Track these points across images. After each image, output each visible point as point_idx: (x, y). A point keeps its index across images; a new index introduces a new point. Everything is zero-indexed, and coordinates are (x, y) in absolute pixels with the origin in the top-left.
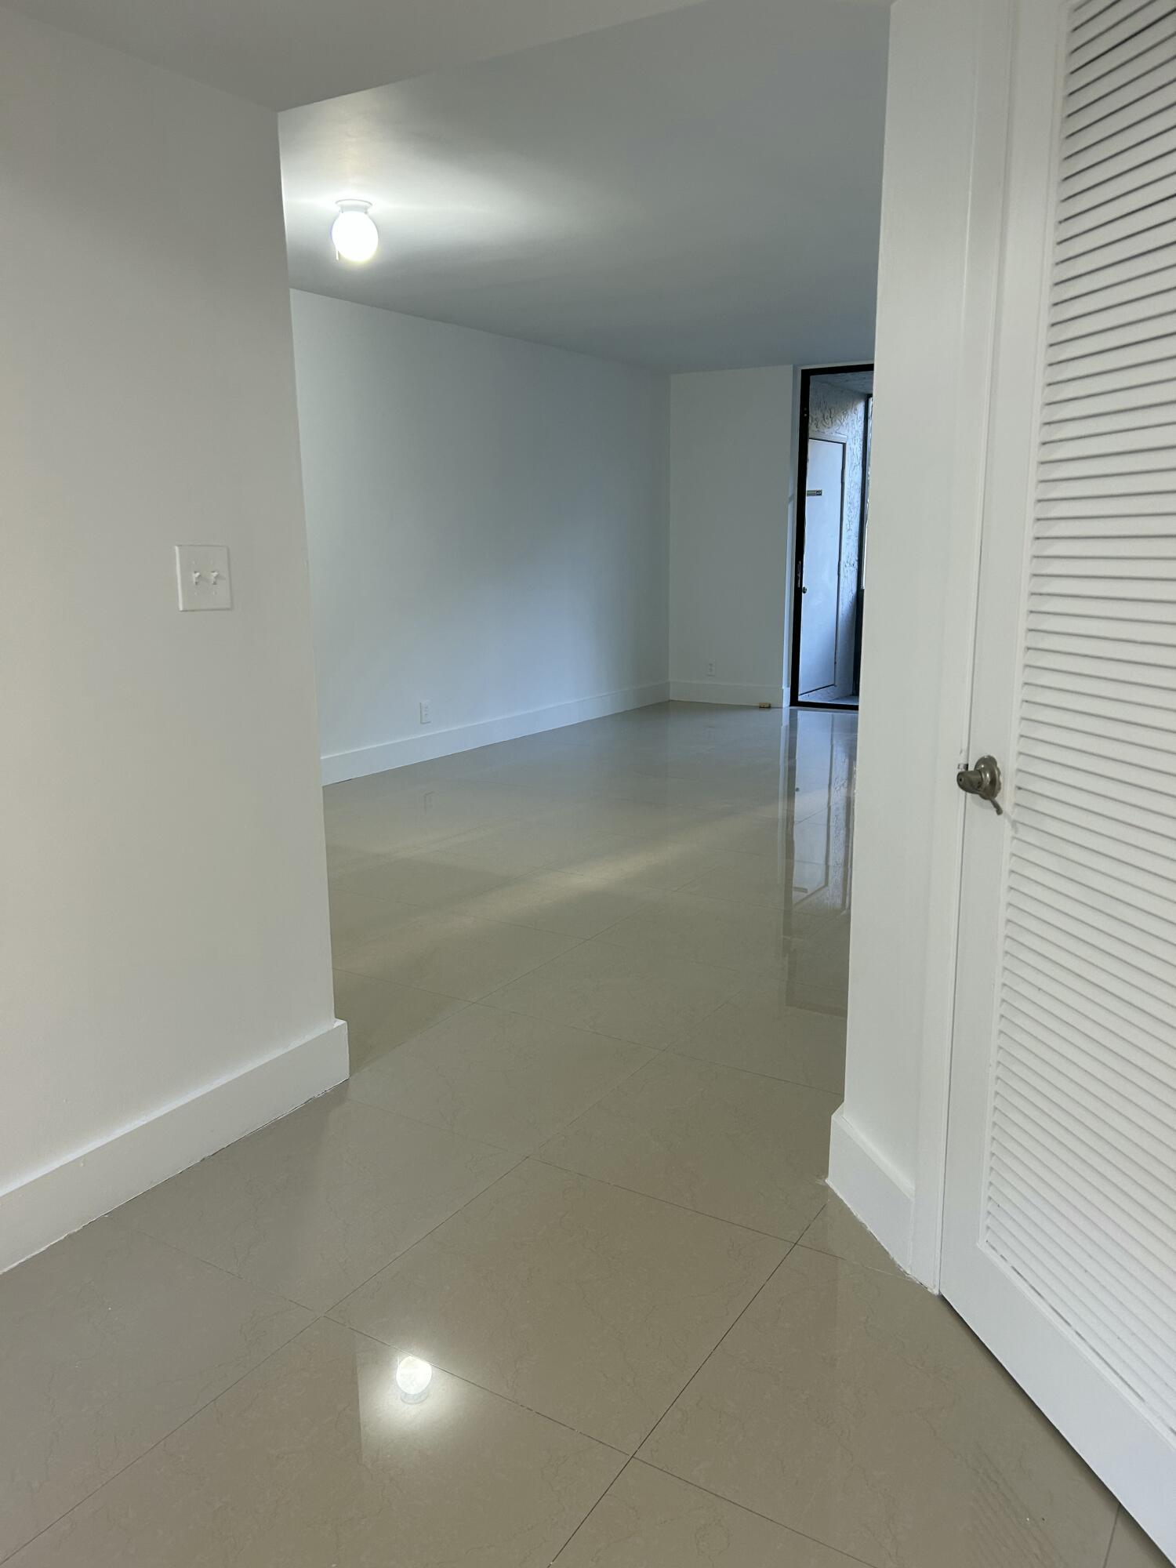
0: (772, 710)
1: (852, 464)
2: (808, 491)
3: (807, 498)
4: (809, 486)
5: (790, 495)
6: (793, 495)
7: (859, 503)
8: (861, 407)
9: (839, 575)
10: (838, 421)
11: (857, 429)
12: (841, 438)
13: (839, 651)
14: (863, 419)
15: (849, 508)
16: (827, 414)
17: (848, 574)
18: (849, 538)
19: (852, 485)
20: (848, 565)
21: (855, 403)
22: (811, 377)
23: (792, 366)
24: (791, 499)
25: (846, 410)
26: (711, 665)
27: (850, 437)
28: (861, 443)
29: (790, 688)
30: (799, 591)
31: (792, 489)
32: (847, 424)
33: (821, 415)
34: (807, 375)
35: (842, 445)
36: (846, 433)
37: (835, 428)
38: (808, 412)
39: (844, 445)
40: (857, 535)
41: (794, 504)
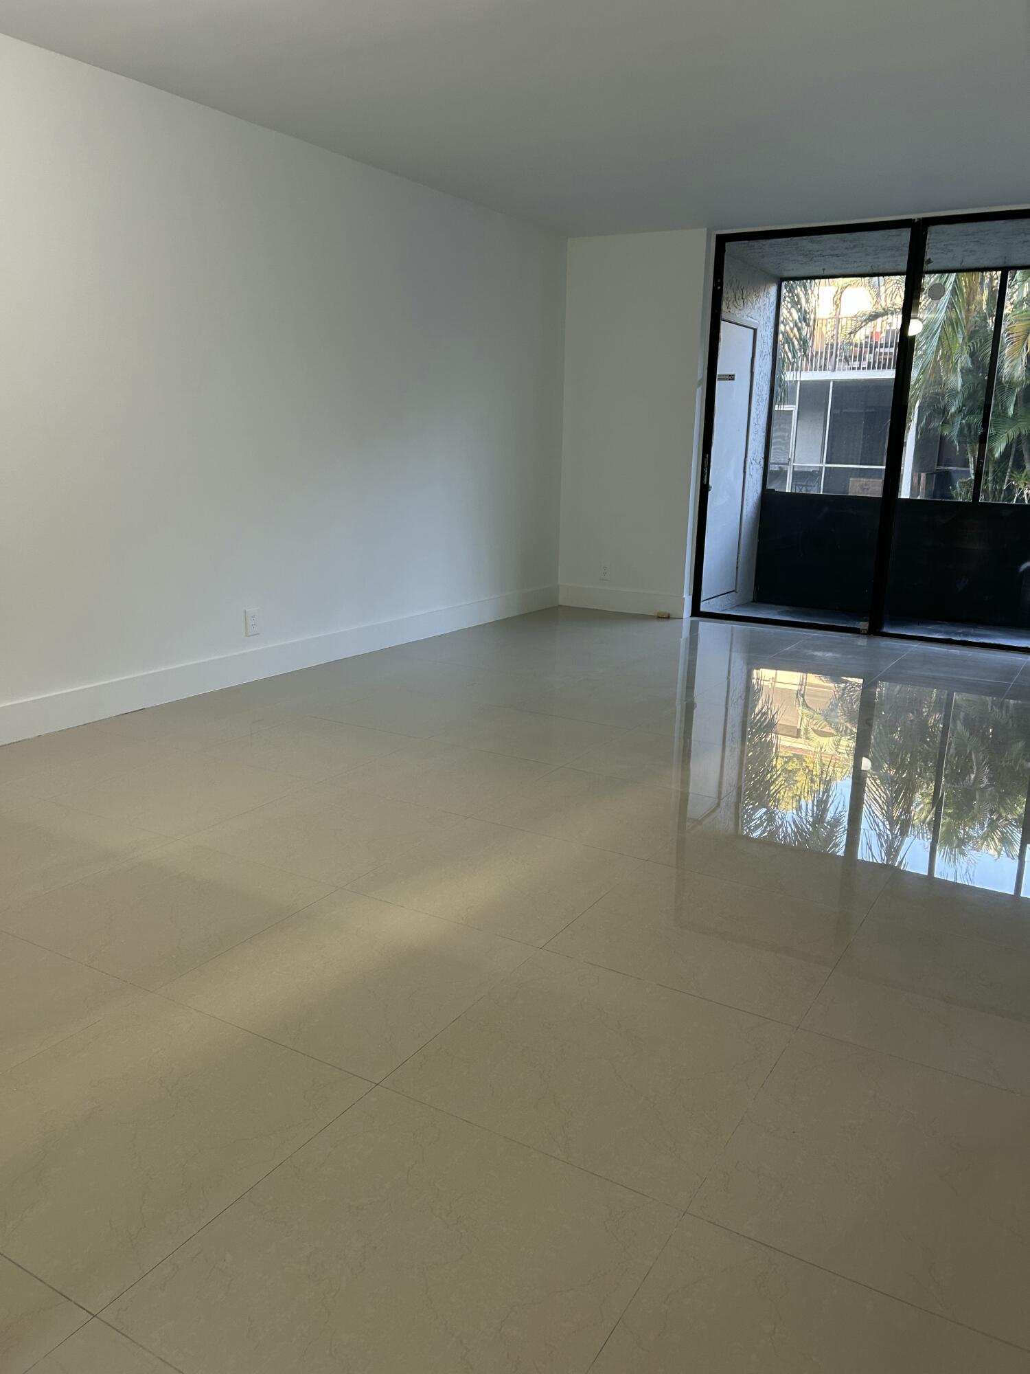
0: (671, 621)
1: (762, 352)
2: (719, 376)
3: (717, 382)
4: (720, 371)
5: (699, 378)
6: (702, 379)
7: (768, 396)
8: (773, 290)
9: (744, 472)
10: (749, 303)
11: (768, 314)
12: (753, 322)
13: (741, 554)
14: (775, 305)
15: (758, 401)
16: (739, 295)
17: (753, 473)
18: (756, 433)
19: (761, 375)
20: (753, 462)
21: (767, 286)
22: (727, 244)
23: (706, 229)
24: (700, 383)
25: (758, 293)
26: (605, 568)
27: (761, 322)
28: (772, 330)
29: (691, 596)
30: (704, 489)
31: (702, 372)
32: (759, 308)
33: (733, 294)
34: (722, 240)
35: (753, 330)
36: (758, 317)
37: (747, 311)
38: (721, 284)
39: (755, 330)
40: (765, 430)
41: (702, 389)
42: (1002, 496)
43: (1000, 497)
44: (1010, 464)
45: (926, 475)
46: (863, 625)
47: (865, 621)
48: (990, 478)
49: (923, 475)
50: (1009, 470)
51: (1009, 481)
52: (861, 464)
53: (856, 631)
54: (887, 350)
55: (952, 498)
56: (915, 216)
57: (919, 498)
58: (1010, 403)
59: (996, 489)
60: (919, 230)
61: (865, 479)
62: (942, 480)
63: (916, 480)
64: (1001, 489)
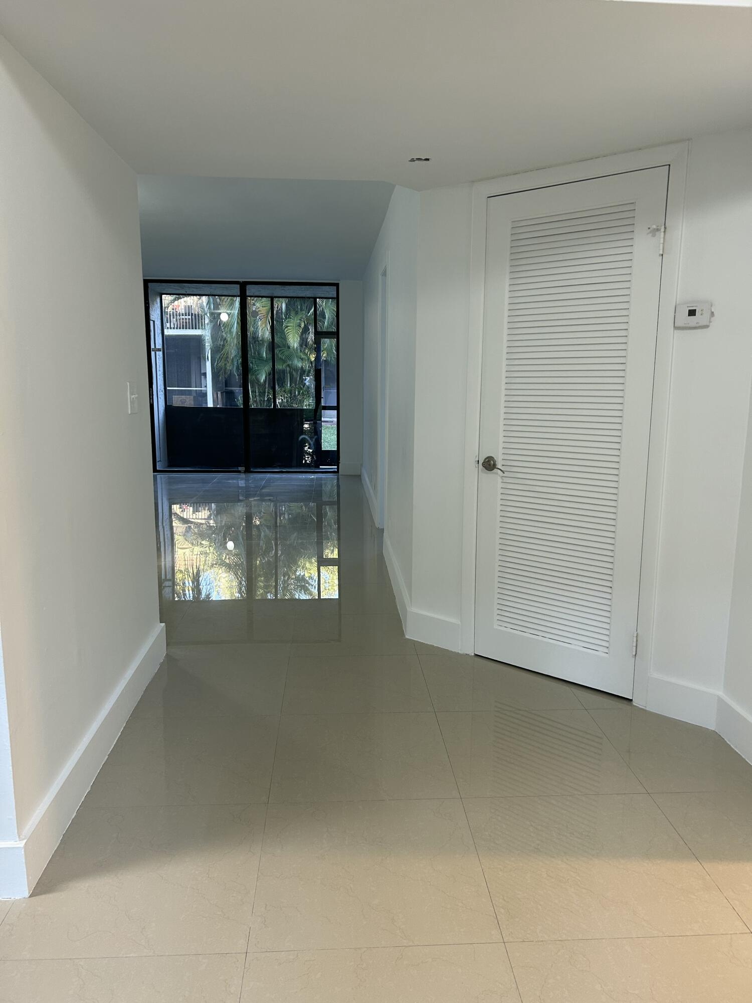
1: (158, 332)
2: (153, 349)
3: (152, 352)
4: (152, 346)
7: (162, 355)
8: (158, 300)
9: (157, 396)
11: (158, 313)
12: (153, 318)
13: (161, 441)
14: (160, 308)
18: (160, 375)
20: (160, 391)
21: (156, 298)
22: (149, 284)
25: (154, 302)
27: (156, 317)
28: (160, 321)
32: (154, 310)
34: (146, 282)
38: (148, 304)
39: (154, 322)
40: (163, 373)
42: (265, 404)
43: (264, 404)
44: (267, 385)
45: (221, 393)
46: (241, 469)
47: (242, 466)
48: (257, 394)
49: (219, 393)
50: (267, 389)
51: (268, 395)
52: (178, 387)
53: (239, 472)
54: (187, 317)
55: (238, 406)
56: (241, 280)
57: (218, 406)
58: (263, 352)
59: (261, 400)
60: (243, 286)
61: (184, 396)
62: (229, 395)
63: (215, 396)
64: (264, 400)
